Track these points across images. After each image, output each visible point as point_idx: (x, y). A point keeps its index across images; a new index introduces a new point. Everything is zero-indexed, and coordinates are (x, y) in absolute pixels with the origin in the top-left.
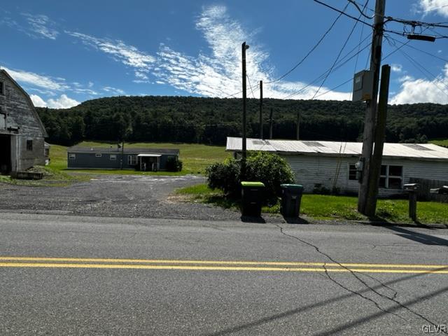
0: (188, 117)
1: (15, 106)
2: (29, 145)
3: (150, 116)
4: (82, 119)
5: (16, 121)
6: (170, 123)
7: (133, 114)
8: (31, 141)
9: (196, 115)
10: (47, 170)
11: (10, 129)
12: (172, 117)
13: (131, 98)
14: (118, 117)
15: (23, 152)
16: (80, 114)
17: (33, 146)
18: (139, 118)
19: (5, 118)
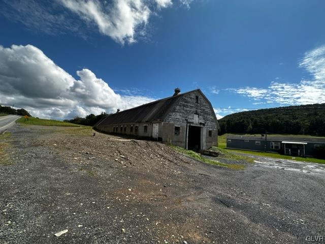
0: (292, 118)
1: (204, 110)
2: (210, 133)
3: (263, 120)
4: (225, 123)
5: (204, 119)
6: (278, 122)
7: (252, 119)
8: (211, 131)
9: (300, 116)
10: (220, 150)
11: (201, 124)
12: (279, 119)
13: (250, 111)
14: (243, 121)
15: (207, 138)
16: (224, 121)
17: (212, 134)
18: (256, 121)
19: (199, 117)
